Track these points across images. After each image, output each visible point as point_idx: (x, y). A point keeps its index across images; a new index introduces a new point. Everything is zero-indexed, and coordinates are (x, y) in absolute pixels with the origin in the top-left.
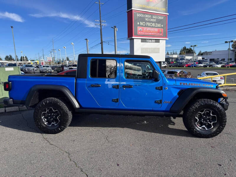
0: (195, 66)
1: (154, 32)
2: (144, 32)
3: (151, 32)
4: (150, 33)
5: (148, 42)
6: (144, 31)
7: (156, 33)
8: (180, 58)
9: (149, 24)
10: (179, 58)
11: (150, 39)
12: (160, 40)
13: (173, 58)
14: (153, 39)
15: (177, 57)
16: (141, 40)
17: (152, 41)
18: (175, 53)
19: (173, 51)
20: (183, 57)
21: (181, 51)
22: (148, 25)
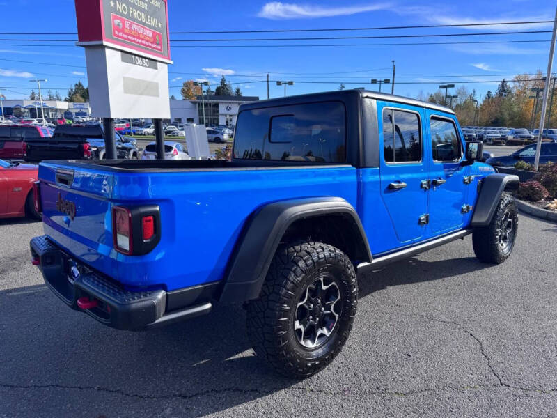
0: (134, 134)
1: (146, 38)
2: (126, 34)
3: (141, 36)
4: (138, 38)
5: (135, 64)
6: (126, 31)
7: (151, 43)
8: (78, 111)
9: (135, 14)
10: (74, 111)
11: (139, 56)
12: (158, 63)
13: (57, 109)
14: (146, 58)
15: (67, 108)
16: (120, 53)
17: (143, 61)
18: (55, 97)
19: (49, 92)
20: (81, 108)
21: (70, 93)
22: (132, 14)
